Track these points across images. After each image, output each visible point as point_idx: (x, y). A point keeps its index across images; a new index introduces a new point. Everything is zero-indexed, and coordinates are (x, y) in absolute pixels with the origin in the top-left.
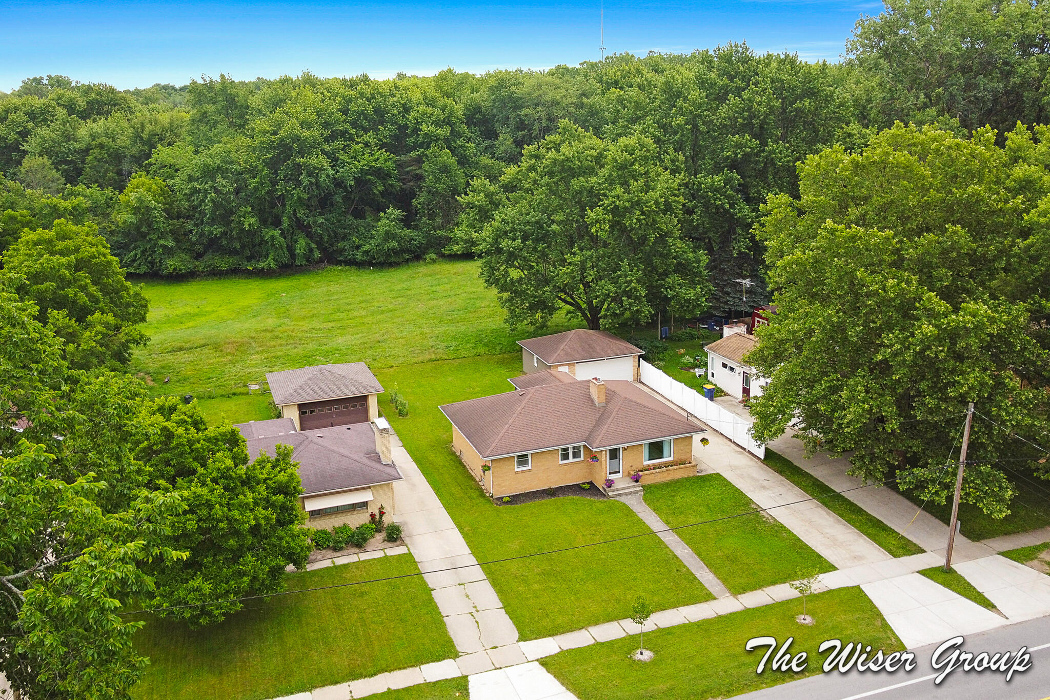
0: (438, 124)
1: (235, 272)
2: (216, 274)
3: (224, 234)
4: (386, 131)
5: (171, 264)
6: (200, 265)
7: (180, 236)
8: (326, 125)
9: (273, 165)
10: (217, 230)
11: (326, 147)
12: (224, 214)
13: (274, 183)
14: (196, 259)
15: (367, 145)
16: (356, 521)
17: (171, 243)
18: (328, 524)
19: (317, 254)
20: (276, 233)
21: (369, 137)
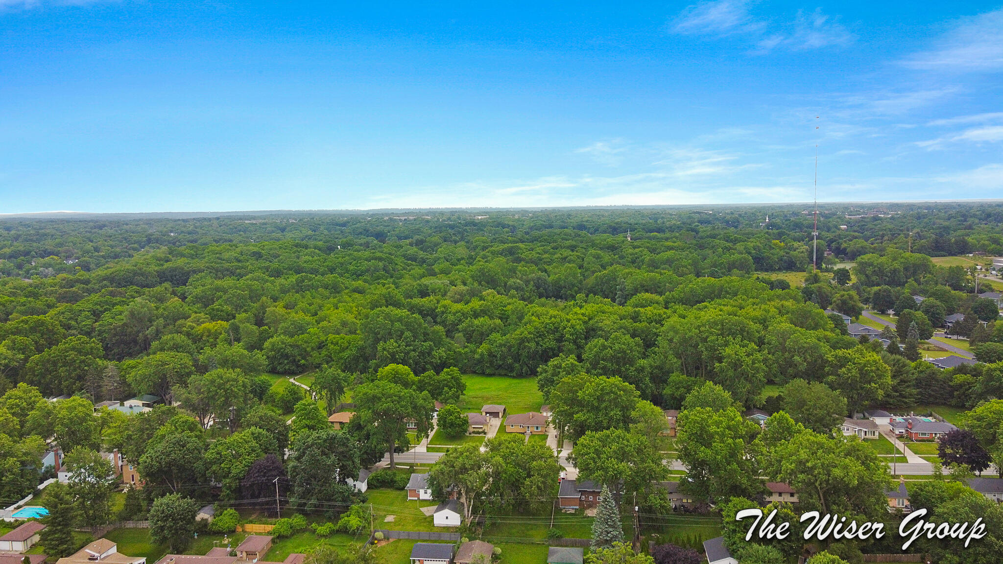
0: (572, 335)
1: (506, 375)
2: (500, 375)
3: (503, 364)
4: (558, 335)
5: (488, 371)
6: (497, 372)
7: (491, 363)
8: (538, 333)
9: (520, 344)
10: (501, 363)
11: (536, 340)
12: (503, 358)
13: (519, 350)
14: (496, 369)
15: (550, 339)
16: (481, 430)
17: (488, 365)
18: (476, 430)
19: (529, 373)
20: (517, 365)
21: (551, 337)
